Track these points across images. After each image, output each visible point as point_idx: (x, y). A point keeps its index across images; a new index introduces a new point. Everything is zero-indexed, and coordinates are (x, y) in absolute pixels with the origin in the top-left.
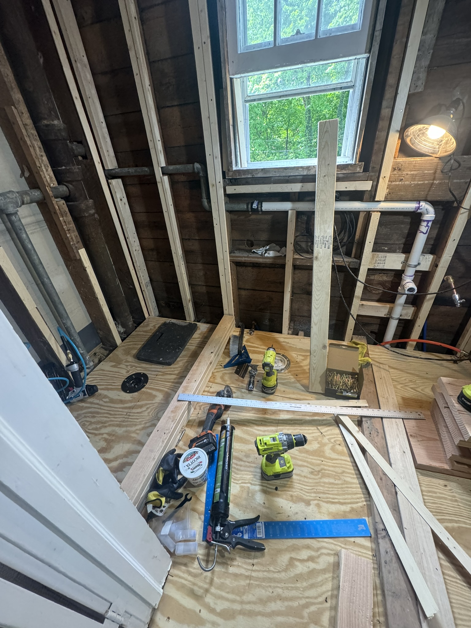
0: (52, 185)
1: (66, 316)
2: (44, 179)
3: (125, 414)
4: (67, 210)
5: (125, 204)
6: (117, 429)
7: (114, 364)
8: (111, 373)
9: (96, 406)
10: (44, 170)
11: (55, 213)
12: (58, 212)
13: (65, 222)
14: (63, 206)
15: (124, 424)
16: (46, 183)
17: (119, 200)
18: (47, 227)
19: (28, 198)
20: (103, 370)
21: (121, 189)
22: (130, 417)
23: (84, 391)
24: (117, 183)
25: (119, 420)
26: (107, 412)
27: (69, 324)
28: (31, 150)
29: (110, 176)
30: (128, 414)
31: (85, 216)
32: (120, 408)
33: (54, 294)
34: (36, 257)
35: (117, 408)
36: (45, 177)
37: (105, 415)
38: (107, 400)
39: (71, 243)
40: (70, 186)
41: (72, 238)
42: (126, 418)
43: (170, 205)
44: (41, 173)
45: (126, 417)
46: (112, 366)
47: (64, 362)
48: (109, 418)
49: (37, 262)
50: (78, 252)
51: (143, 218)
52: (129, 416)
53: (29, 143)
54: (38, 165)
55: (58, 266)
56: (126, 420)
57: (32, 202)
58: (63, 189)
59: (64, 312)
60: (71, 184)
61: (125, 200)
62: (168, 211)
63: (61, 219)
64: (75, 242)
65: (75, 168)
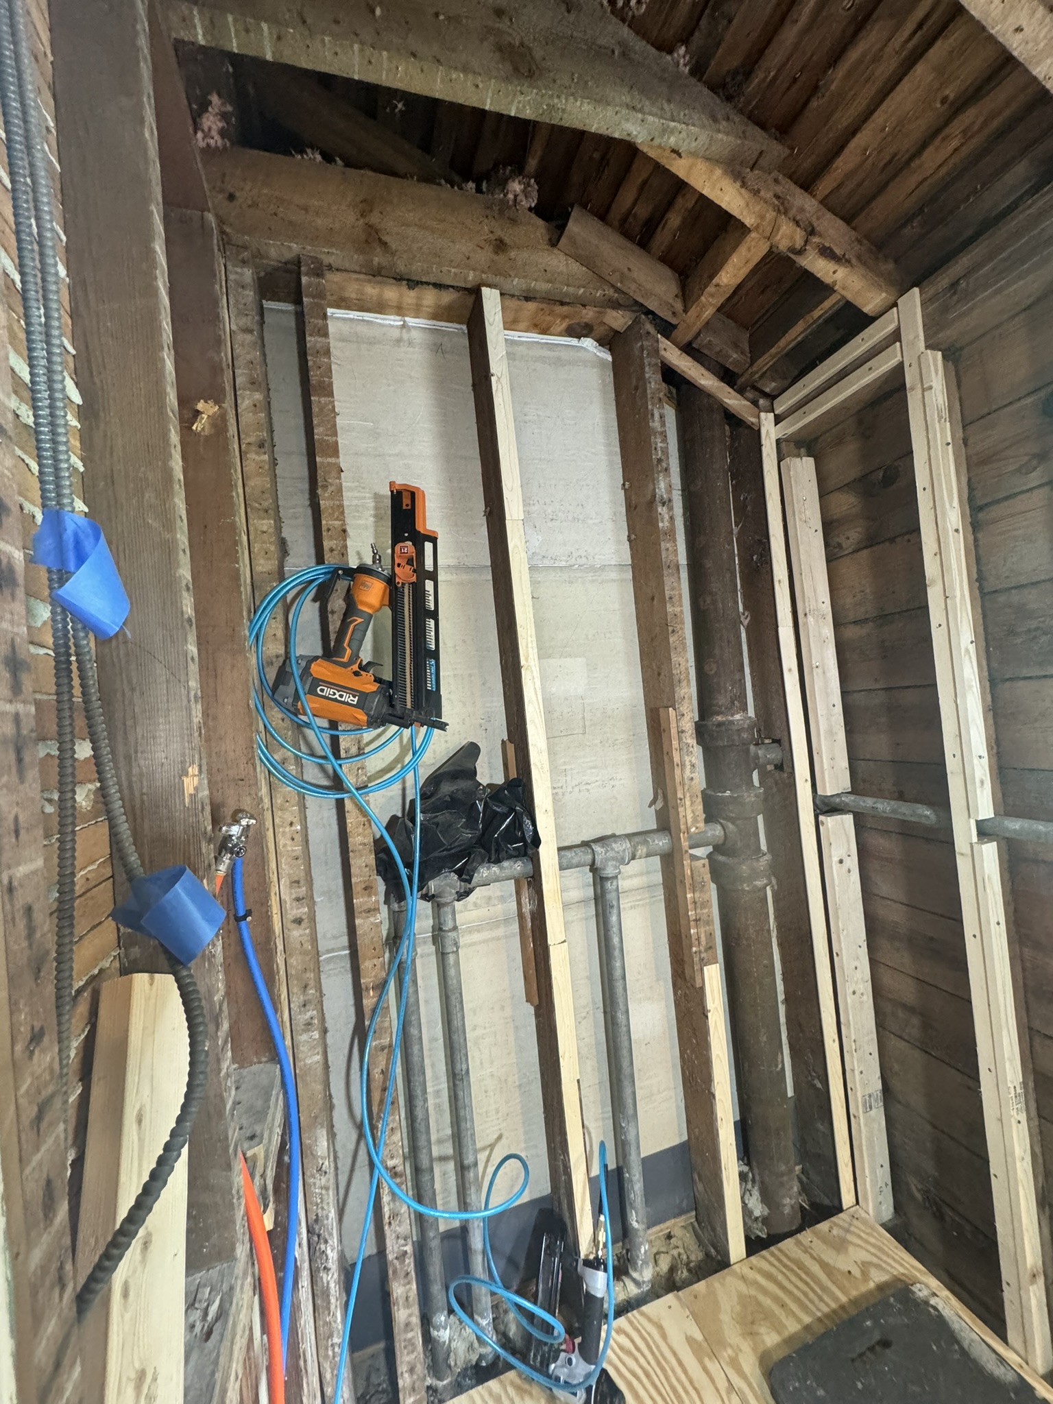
0: (693, 830)
1: (630, 1112)
2: (682, 821)
4: (708, 877)
5: (849, 871)
7: (698, 1336)
8: (683, 1377)
10: (688, 803)
11: (683, 882)
12: (688, 881)
13: (695, 903)
14: (702, 870)
16: (683, 827)
17: (835, 859)
18: (663, 897)
19: (645, 850)
20: (664, 1336)
21: (847, 836)
23: (589, 1390)
24: (841, 829)
27: (631, 1137)
28: (677, 772)
29: (824, 807)
31: (743, 890)
33: (625, 1052)
34: (618, 964)
36: (685, 816)
39: (694, 949)
40: (730, 826)
41: (698, 939)
43: (993, 921)
44: (681, 809)
46: (690, 1340)
47: (585, 1248)
49: (617, 973)
50: (702, 970)
51: (894, 914)
53: (676, 759)
54: (680, 795)
55: (658, 980)
57: (648, 855)
58: (716, 831)
59: (629, 1101)
60: (733, 823)
61: (853, 862)
62: (981, 935)
63: (689, 896)
64: (702, 949)
65: (749, 796)
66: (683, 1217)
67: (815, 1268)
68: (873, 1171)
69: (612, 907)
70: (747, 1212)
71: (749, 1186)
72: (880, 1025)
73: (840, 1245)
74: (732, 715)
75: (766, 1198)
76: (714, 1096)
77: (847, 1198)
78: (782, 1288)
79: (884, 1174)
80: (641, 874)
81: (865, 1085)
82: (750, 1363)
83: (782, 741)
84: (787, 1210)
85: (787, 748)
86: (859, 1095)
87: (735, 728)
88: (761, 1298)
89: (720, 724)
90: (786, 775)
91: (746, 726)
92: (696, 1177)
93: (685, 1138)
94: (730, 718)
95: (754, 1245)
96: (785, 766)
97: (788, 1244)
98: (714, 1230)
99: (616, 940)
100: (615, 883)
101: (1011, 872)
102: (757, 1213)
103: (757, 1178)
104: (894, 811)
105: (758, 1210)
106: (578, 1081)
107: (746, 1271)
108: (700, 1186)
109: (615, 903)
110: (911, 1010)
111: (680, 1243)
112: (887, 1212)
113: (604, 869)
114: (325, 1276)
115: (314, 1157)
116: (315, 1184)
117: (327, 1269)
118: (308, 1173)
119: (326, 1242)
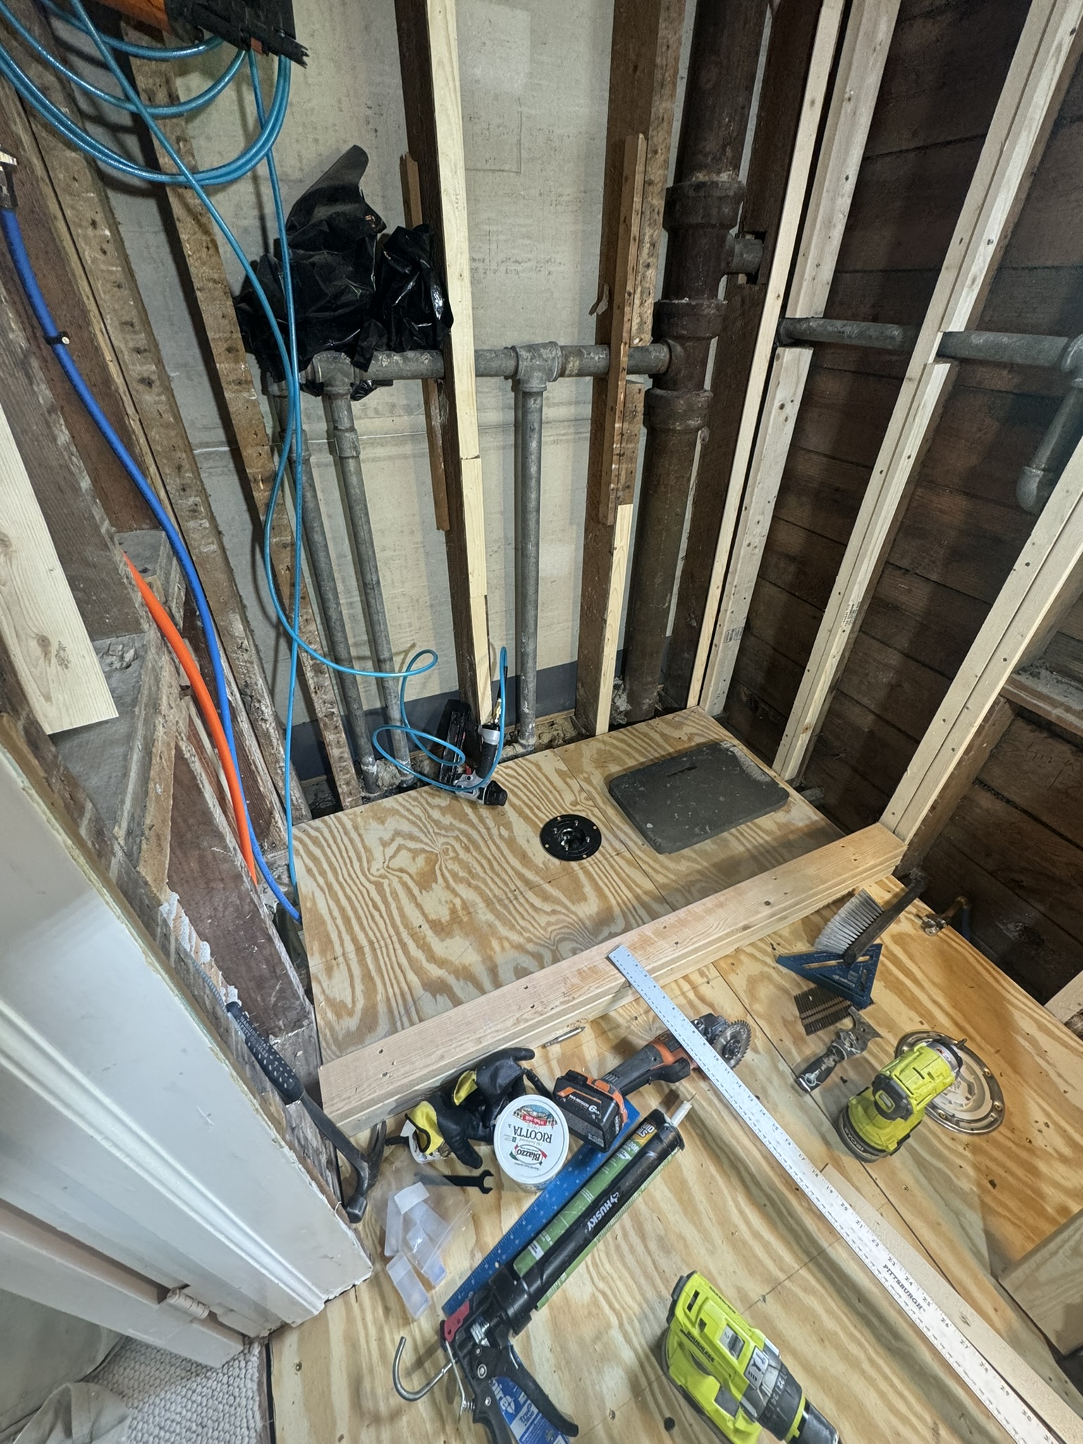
0: (636, 341)
1: (532, 630)
2: (626, 326)
3: (513, 888)
4: (640, 407)
5: (786, 419)
6: (481, 905)
7: (565, 768)
8: (548, 784)
9: (483, 831)
10: (637, 302)
11: (613, 409)
12: (619, 407)
13: (622, 434)
14: (637, 396)
15: (498, 907)
16: (625, 335)
17: (777, 404)
18: (589, 435)
19: (577, 363)
20: (540, 769)
21: (798, 378)
22: (514, 902)
23: (481, 790)
24: (797, 361)
25: (497, 891)
26: (491, 858)
27: (530, 649)
28: (633, 249)
29: (789, 336)
30: (516, 893)
31: (674, 430)
32: (512, 868)
33: (532, 582)
34: (533, 496)
35: (508, 863)
36: (630, 320)
37: (484, 862)
38: (505, 833)
39: (612, 486)
40: (679, 349)
41: (619, 475)
42: (508, 898)
43: (905, 455)
44: (627, 309)
45: (510, 895)
46: (558, 771)
47: (484, 718)
48: (485, 872)
49: (532, 505)
50: (616, 509)
51: (812, 468)
52: (516, 898)
53: (635, 230)
54: (629, 288)
55: (571, 524)
56: (506, 901)
57: (581, 374)
58: (660, 354)
59: (531, 622)
60: (682, 345)
61: (793, 410)
62: (887, 474)
63: (617, 425)
64: (620, 486)
65: (709, 307)
66: (565, 712)
67: (657, 737)
68: (717, 684)
69: (533, 430)
70: (614, 707)
71: (620, 693)
72: (761, 575)
73: (678, 726)
74: (719, 172)
75: (631, 700)
76: (605, 621)
77: (692, 701)
78: (629, 745)
79: (725, 686)
80: (569, 403)
81: (731, 622)
82: (598, 779)
83: (766, 236)
84: (645, 707)
85: (770, 248)
86: (725, 629)
87: (717, 193)
88: (613, 751)
89: (699, 186)
90: (757, 288)
91: (731, 193)
92: (580, 685)
93: (576, 659)
94: (715, 178)
95: (613, 727)
96: (759, 277)
97: (641, 726)
98: (587, 717)
99: (533, 469)
100: (538, 401)
101: (945, 407)
102: (622, 709)
103: (628, 687)
104: (861, 334)
105: (623, 705)
106: (486, 597)
107: (606, 738)
108: (581, 691)
109: (536, 426)
110: (792, 559)
111: (560, 728)
112: (719, 709)
113: (528, 381)
114: (263, 725)
115: (232, 636)
116: (238, 658)
117: (265, 721)
118: (229, 649)
119: (259, 701)
